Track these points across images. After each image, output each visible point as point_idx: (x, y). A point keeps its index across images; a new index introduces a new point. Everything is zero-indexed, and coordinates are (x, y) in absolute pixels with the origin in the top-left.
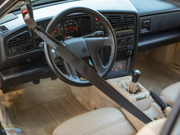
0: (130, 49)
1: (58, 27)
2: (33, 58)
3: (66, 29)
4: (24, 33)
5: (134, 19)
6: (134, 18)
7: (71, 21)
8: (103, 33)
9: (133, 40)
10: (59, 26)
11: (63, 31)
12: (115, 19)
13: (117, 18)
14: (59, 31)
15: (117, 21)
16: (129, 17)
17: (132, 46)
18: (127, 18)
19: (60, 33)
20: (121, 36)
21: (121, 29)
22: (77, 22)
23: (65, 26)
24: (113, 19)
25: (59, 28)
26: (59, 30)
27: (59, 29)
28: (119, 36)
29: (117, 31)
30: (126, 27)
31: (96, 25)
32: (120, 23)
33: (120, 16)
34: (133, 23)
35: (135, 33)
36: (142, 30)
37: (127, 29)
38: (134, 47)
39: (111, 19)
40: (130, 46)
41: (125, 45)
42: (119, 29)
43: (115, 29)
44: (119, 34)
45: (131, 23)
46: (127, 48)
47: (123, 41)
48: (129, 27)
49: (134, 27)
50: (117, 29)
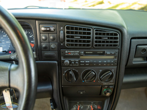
0: (108, 88)
1: (2, 38)
6: (118, 36)
9: (113, 74)
15: (82, 37)
17: (111, 83)
18: (104, 34)
20: (91, 64)
21: (92, 53)
27: (3, 42)
28: (87, 64)
29: (82, 55)
30: (101, 51)
31: (43, 40)
32: (89, 41)
33: (90, 30)
34: (114, 45)
35: (118, 64)
36: (135, 59)
37: (103, 54)
38: (115, 85)
40: (106, 83)
41: (98, 80)
42: (86, 52)
43: (79, 52)
44: (86, 62)
45: (111, 45)
46: (102, 86)
47: (94, 73)
48: (106, 52)
49: (117, 53)
50: (83, 53)
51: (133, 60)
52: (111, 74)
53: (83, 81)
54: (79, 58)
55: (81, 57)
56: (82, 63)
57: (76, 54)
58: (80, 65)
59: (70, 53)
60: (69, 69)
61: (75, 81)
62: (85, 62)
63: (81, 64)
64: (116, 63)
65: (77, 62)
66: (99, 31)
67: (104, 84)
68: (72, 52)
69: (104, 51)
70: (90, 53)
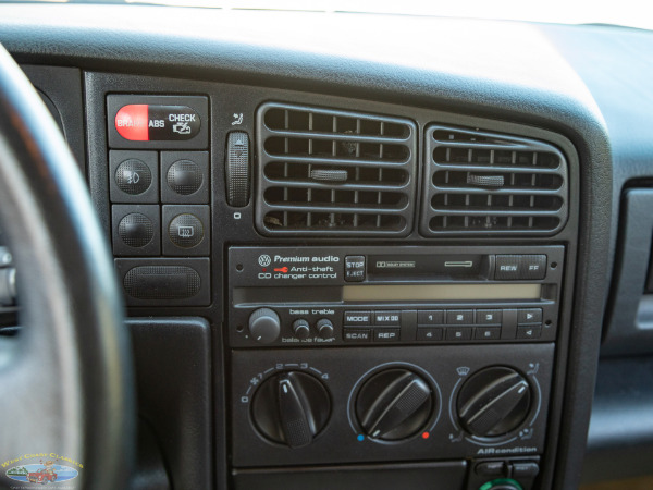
0: (504, 472)
6: (562, 170)
9: (531, 389)
17: (519, 443)
18: (479, 157)
20: (410, 334)
21: (411, 264)
28: (384, 335)
29: (357, 281)
32: (396, 199)
33: (401, 131)
34: (540, 222)
36: (648, 306)
37: (480, 271)
38: (544, 455)
40: (496, 448)
41: (445, 427)
42: (380, 265)
43: (336, 259)
44: (379, 319)
45: (520, 222)
46: (469, 462)
47: (421, 385)
48: (492, 260)
49: (554, 265)
50: (361, 264)
51: (635, 306)
52: (525, 392)
53: (361, 438)
54: (338, 297)
55: (352, 293)
56: (356, 327)
57: (319, 272)
58: (344, 337)
59: (284, 269)
60: (280, 367)
61: (314, 436)
62: (372, 320)
63: (348, 336)
64: (548, 323)
65: (326, 324)
66: (452, 137)
67: (481, 451)
68: (296, 265)
69: (484, 257)
70: (403, 264)
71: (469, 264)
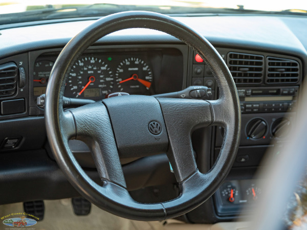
1: (99, 72)
2: (23, 140)
3: (120, 80)
4: (4, 70)
5: (296, 70)
6: (298, 67)
7: (134, 61)
8: (210, 92)
10: (103, 71)
11: (113, 85)
12: (246, 63)
13: (252, 63)
14: (102, 83)
15: (251, 69)
16: (284, 64)
18: (278, 64)
19: (104, 89)
20: (261, 110)
21: (261, 92)
22: (151, 67)
23: (120, 73)
24: (241, 63)
25: (101, 76)
26: (102, 81)
27: (102, 79)
28: (255, 110)
29: (249, 96)
30: (274, 89)
31: (197, 73)
32: (259, 75)
33: (261, 58)
34: (293, 80)
37: (278, 93)
39: (235, 63)
41: (269, 135)
42: (254, 92)
43: (244, 91)
44: (254, 106)
45: (288, 80)
47: (264, 123)
48: (281, 90)
49: (296, 91)
50: (250, 92)
53: (248, 138)
55: (247, 99)
56: (249, 108)
57: (240, 94)
62: (252, 106)
63: (246, 110)
66: (272, 59)
69: (279, 89)
70: (259, 92)
71: (275, 91)
